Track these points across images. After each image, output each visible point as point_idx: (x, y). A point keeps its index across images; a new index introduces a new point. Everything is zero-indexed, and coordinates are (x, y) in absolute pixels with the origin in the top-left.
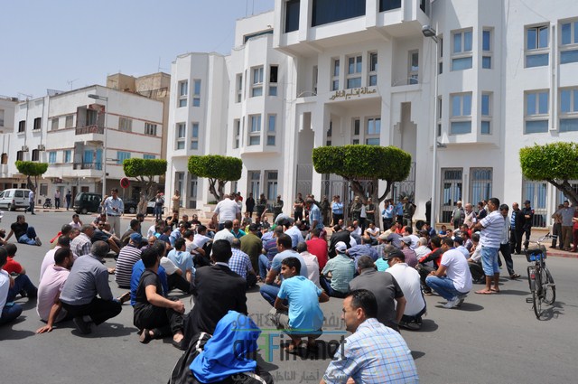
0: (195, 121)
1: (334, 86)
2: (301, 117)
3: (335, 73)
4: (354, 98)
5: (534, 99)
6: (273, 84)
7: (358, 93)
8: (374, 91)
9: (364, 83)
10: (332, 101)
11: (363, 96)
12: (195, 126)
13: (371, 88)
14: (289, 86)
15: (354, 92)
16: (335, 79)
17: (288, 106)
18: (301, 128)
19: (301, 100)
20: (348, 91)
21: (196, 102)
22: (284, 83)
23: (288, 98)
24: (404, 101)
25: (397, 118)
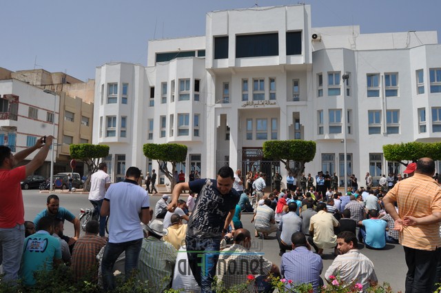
0: (124, 115)
1: (245, 98)
2: (219, 117)
3: (245, 89)
4: (259, 107)
5: (374, 115)
6: (197, 93)
7: (263, 104)
8: (275, 103)
9: (267, 97)
10: (243, 108)
11: (266, 106)
12: (124, 119)
13: (272, 101)
14: (209, 95)
15: (261, 103)
16: (245, 93)
17: (208, 109)
18: (219, 124)
19: (219, 105)
20: (256, 102)
21: (124, 101)
22: (205, 92)
23: (208, 103)
24: (295, 111)
25: (291, 122)
